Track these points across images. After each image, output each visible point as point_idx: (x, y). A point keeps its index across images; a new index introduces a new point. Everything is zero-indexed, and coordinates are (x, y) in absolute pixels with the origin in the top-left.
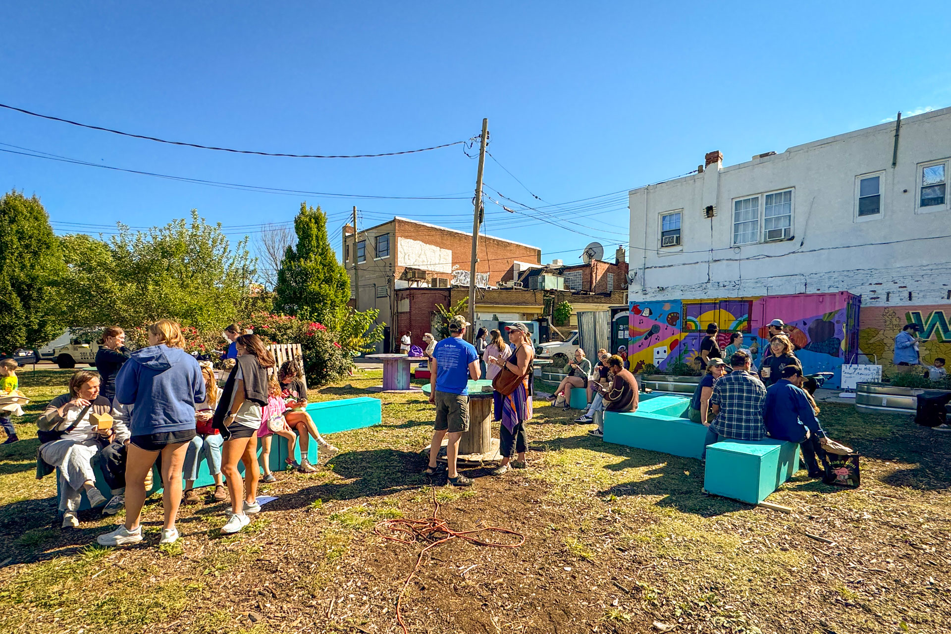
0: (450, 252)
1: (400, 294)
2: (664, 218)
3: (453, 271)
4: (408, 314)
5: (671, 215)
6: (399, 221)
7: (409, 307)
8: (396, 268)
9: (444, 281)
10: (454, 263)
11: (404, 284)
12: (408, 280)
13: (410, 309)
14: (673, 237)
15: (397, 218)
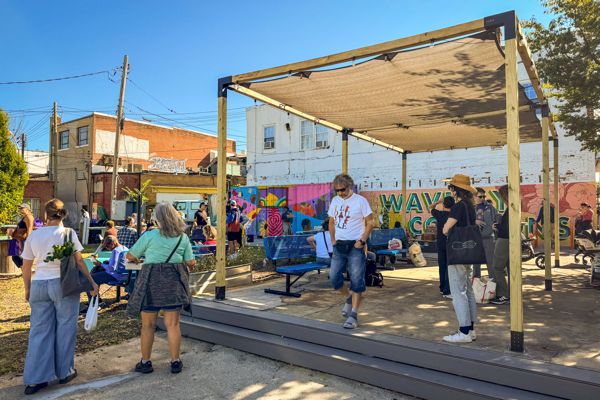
0: (147, 142)
1: (96, 177)
2: (266, 129)
3: (150, 158)
4: (102, 195)
5: (269, 127)
6: (98, 116)
7: (103, 188)
8: (94, 155)
9: (139, 167)
10: (150, 152)
11: (102, 169)
12: (106, 165)
13: (104, 190)
14: (269, 143)
15: (95, 113)
